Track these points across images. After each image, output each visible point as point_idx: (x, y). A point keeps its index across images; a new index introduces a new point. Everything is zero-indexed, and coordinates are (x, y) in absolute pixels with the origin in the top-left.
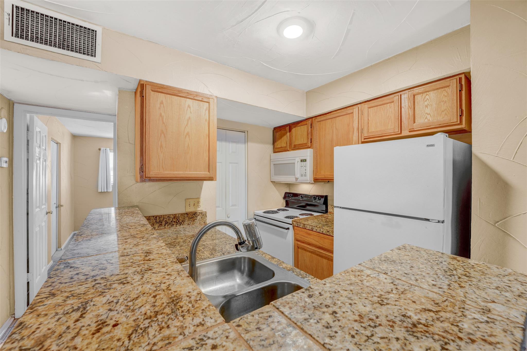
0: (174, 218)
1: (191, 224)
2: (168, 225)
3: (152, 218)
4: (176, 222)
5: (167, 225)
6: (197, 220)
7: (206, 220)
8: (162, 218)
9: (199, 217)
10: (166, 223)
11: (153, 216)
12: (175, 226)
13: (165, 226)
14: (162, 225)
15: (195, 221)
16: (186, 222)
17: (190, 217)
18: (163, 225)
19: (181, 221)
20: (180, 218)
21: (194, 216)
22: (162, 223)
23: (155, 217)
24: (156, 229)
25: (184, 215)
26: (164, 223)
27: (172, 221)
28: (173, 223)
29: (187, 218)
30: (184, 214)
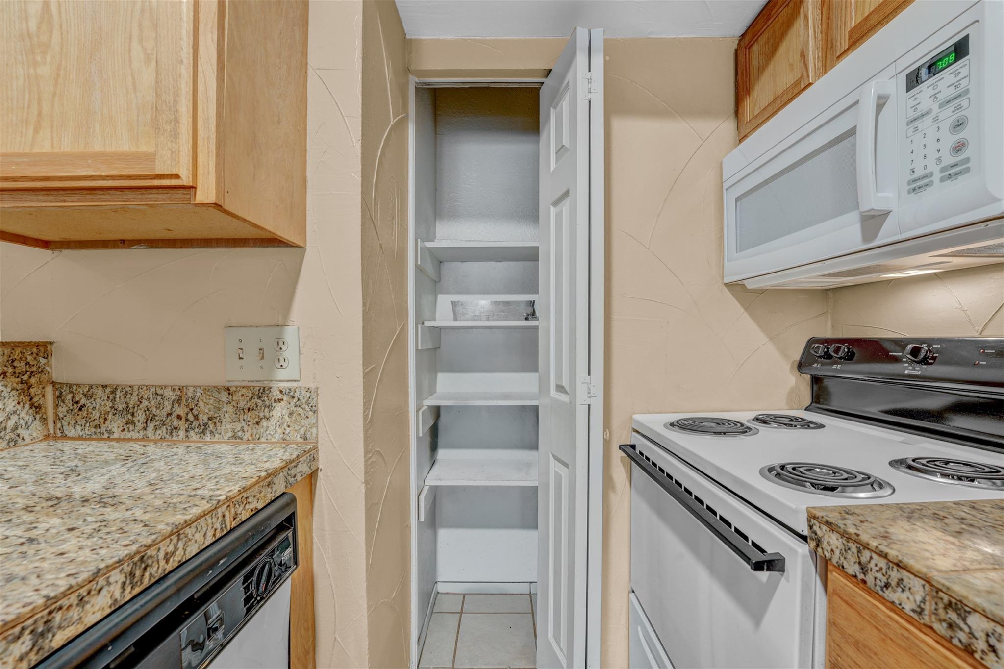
0: (179, 401)
1: (247, 436)
2: (156, 428)
3: (100, 390)
4: (187, 420)
5: (151, 426)
6: (273, 421)
7: (316, 425)
8: (134, 399)
9: (279, 411)
10: (151, 418)
11: (104, 387)
12: (182, 433)
13: (145, 429)
14: (133, 423)
15: (264, 423)
16: (227, 427)
17: (242, 404)
18: (140, 426)
19: (203, 418)
20: (201, 404)
21: (256, 400)
22: (133, 414)
23: (108, 390)
24: (116, 436)
25: (216, 394)
26: (140, 417)
27: (169, 414)
28: (176, 423)
29: (230, 408)
30: (218, 389)
